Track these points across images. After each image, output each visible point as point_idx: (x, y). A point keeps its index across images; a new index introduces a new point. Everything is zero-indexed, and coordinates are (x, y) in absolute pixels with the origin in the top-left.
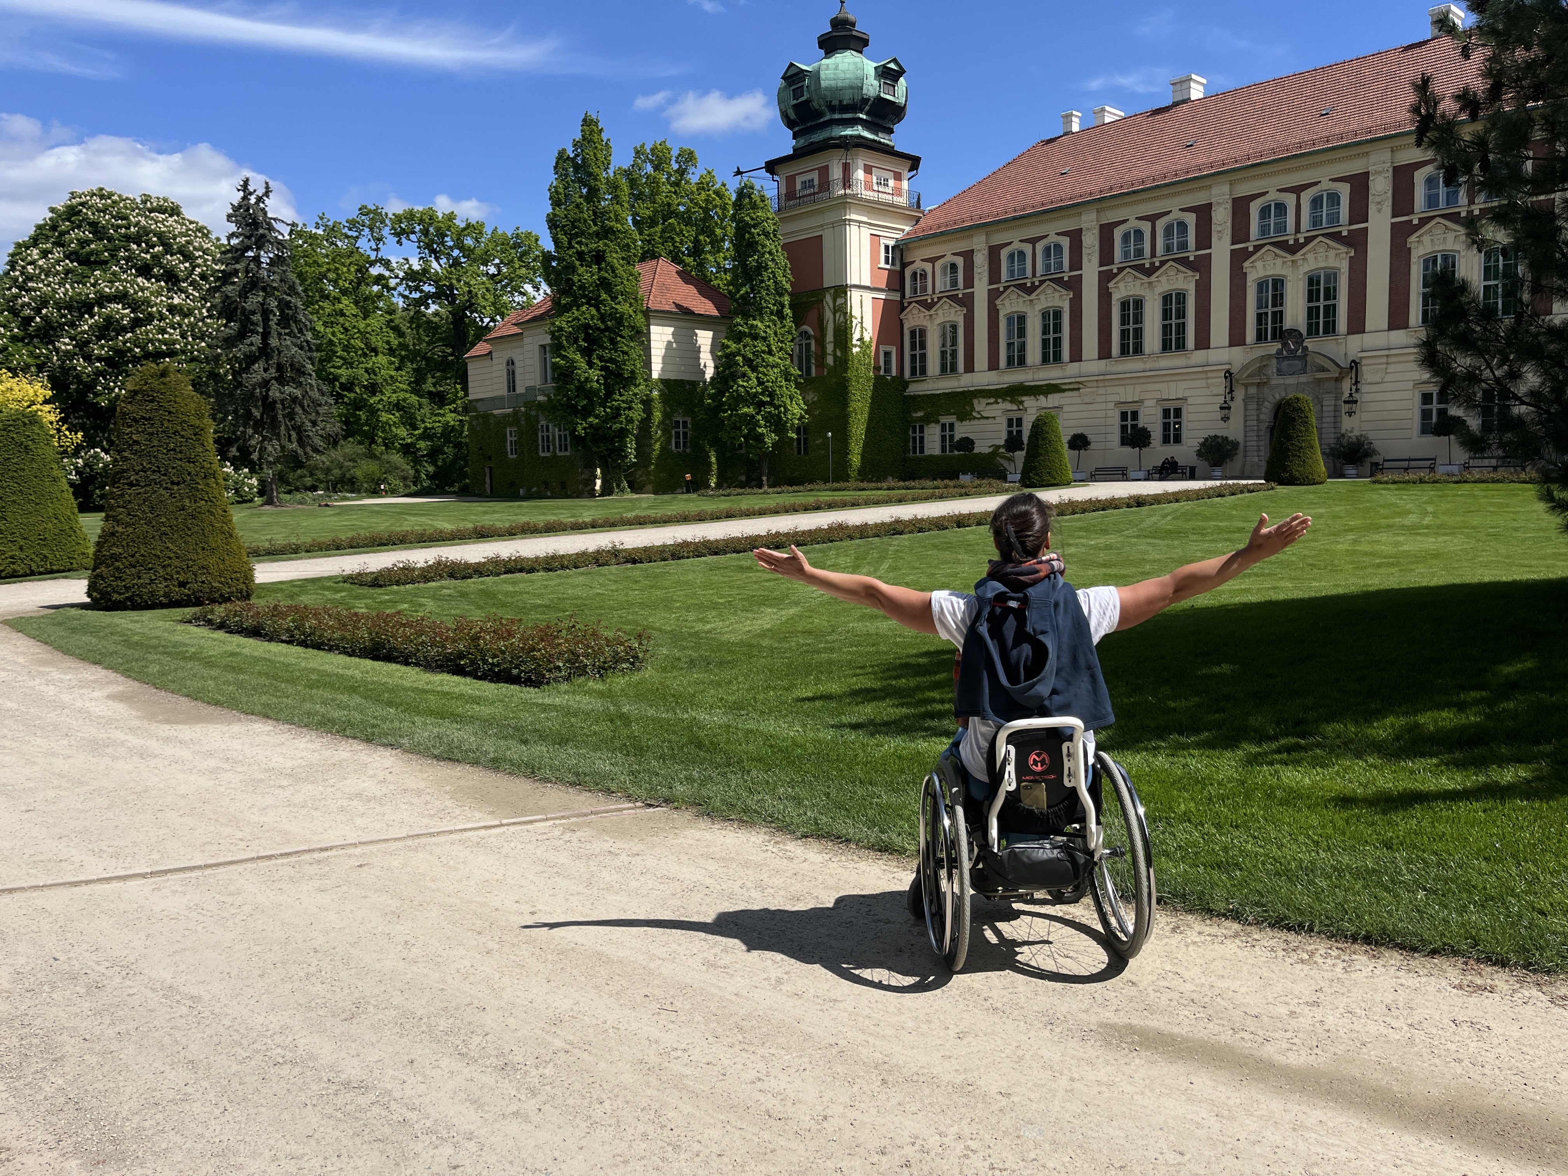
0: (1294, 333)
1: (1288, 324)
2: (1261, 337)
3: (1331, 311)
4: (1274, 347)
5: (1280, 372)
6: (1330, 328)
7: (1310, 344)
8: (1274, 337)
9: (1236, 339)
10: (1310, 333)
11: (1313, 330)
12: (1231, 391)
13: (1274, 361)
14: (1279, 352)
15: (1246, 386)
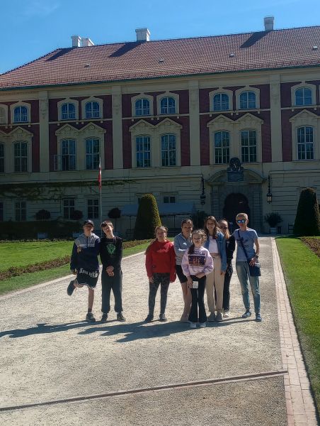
0: (235, 159)
1: (232, 155)
2: (218, 161)
3: (254, 150)
4: (225, 167)
5: (229, 180)
6: (254, 159)
7: (245, 166)
8: (224, 162)
9: (205, 161)
10: (243, 161)
11: (245, 159)
12: (203, 189)
13: (226, 174)
14: (229, 169)
15: (212, 186)
